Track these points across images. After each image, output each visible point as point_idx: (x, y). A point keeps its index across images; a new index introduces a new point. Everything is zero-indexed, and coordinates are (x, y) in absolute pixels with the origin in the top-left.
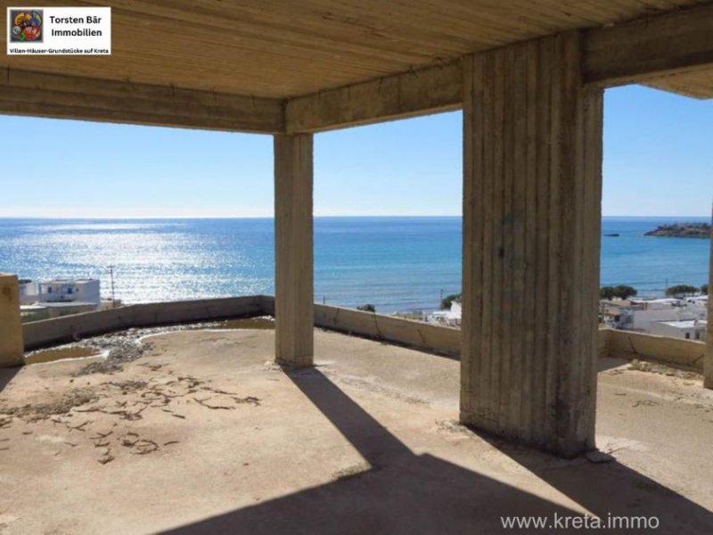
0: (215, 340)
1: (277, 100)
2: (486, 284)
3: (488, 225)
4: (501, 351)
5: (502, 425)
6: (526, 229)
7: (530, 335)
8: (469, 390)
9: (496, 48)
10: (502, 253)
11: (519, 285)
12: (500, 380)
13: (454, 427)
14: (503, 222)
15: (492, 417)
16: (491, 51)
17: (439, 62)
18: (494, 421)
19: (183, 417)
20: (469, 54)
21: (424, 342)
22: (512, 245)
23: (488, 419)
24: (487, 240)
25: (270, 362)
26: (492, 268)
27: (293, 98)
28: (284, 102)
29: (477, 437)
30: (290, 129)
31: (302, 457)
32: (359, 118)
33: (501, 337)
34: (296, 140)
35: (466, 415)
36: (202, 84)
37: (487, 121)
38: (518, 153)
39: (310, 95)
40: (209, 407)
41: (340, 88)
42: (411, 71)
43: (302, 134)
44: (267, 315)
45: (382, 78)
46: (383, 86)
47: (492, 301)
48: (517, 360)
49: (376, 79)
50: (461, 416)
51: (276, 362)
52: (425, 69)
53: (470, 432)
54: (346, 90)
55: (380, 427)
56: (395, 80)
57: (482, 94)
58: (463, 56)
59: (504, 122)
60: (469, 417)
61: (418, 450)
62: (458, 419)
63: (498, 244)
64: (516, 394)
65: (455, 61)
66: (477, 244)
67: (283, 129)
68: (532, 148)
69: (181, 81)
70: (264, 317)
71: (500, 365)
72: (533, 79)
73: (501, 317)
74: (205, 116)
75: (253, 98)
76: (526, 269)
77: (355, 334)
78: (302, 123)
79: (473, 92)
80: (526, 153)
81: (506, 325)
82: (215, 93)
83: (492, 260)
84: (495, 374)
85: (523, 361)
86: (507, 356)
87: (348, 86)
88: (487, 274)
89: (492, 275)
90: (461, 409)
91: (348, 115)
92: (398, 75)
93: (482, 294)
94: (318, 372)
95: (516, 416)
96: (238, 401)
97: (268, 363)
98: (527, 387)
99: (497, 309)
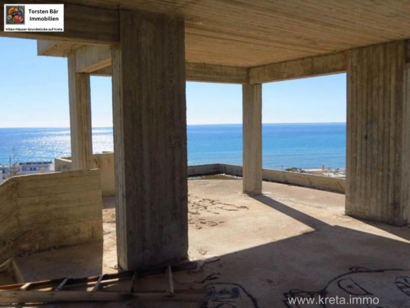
0: (206, 184)
1: (246, 68)
2: (359, 151)
3: (359, 125)
4: (366, 182)
5: (367, 214)
6: (378, 127)
7: (380, 174)
8: (350, 200)
9: (363, 47)
10: (366, 137)
11: (375, 152)
12: (366, 195)
13: (343, 216)
14: (367, 124)
15: (362, 211)
16: (360, 48)
17: (334, 52)
18: (362, 213)
19: (218, 213)
20: (350, 49)
21: (311, 184)
22: (372, 134)
23: (360, 212)
24: (359, 131)
25: (240, 193)
26: (362, 144)
27: (254, 67)
28: (249, 69)
29: (355, 220)
30: (252, 82)
31: (283, 227)
32: (290, 76)
33: (366, 175)
34: (255, 87)
35: (348, 211)
36: (217, 62)
37: (358, 79)
38: (375, 93)
39: (264, 66)
40: (227, 210)
41: (280, 63)
42: (320, 56)
43: (257, 84)
44: (222, 173)
45: (303, 59)
46: (304, 62)
47: (361, 159)
48: (374, 185)
49: (300, 59)
50: (346, 212)
51: (243, 192)
52: (326, 55)
53: (351, 218)
54: (284, 64)
55: (309, 216)
56: (310, 60)
57: (356, 67)
58: (347, 50)
59: (368, 80)
60: (350, 212)
61: (332, 224)
62: (344, 213)
63: (365, 133)
64: (373, 200)
65: (342, 52)
66: (354, 134)
67: (248, 82)
68: (381, 92)
69: (208, 61)
70: (221, 174)
71: (366, 188)
72: (382, 61)
73: (366, 167)
74: (215, 76)
75: (237, 67)
76: (379, 144)
77: (273, 181)
78: (258, 79)
79: (352, 66)
80: (378, 94)
81: (369, 170)
82: (221, 66)
83: (362, 141)
84: (363, 192)
85: (377, 185)
86: (369, 183)
87: (286, 62)
88: (359, 146)
89: (362, 147)
90: (346, 208)
91: (286, 75)
92: (312, 57)
93: (356, 156)
94: (266, 197)
95: (374, 209)
96: (238, 208)
97: (239, 193)
98: (379, 197)
99: (364, 162)
